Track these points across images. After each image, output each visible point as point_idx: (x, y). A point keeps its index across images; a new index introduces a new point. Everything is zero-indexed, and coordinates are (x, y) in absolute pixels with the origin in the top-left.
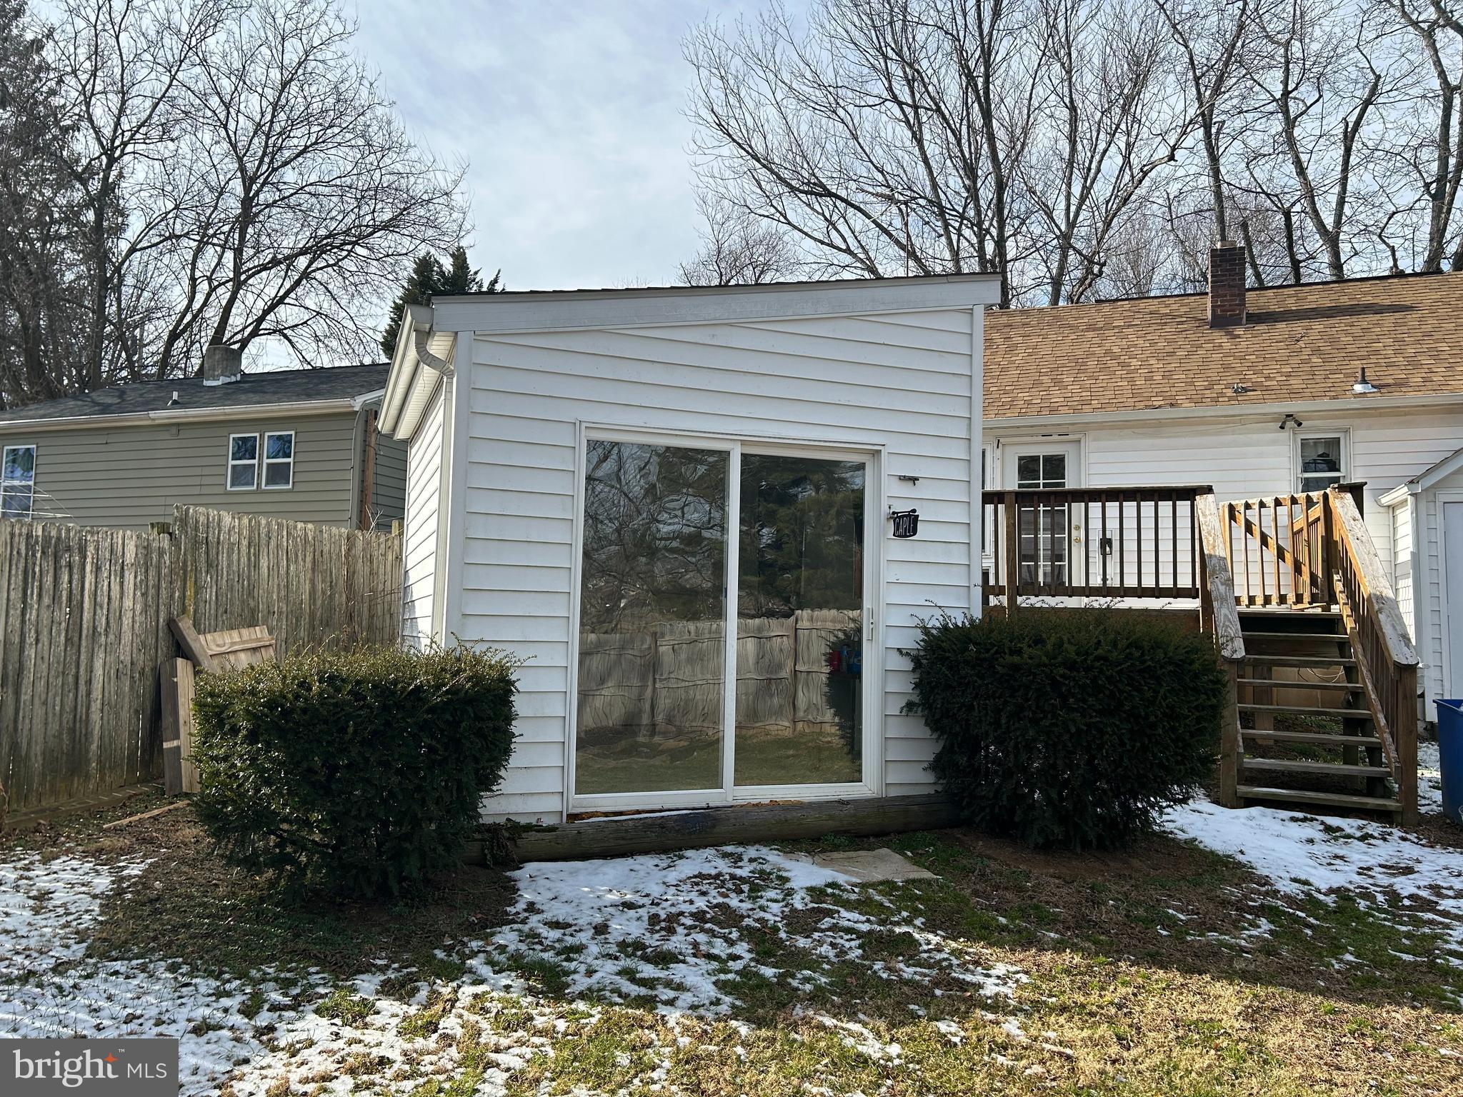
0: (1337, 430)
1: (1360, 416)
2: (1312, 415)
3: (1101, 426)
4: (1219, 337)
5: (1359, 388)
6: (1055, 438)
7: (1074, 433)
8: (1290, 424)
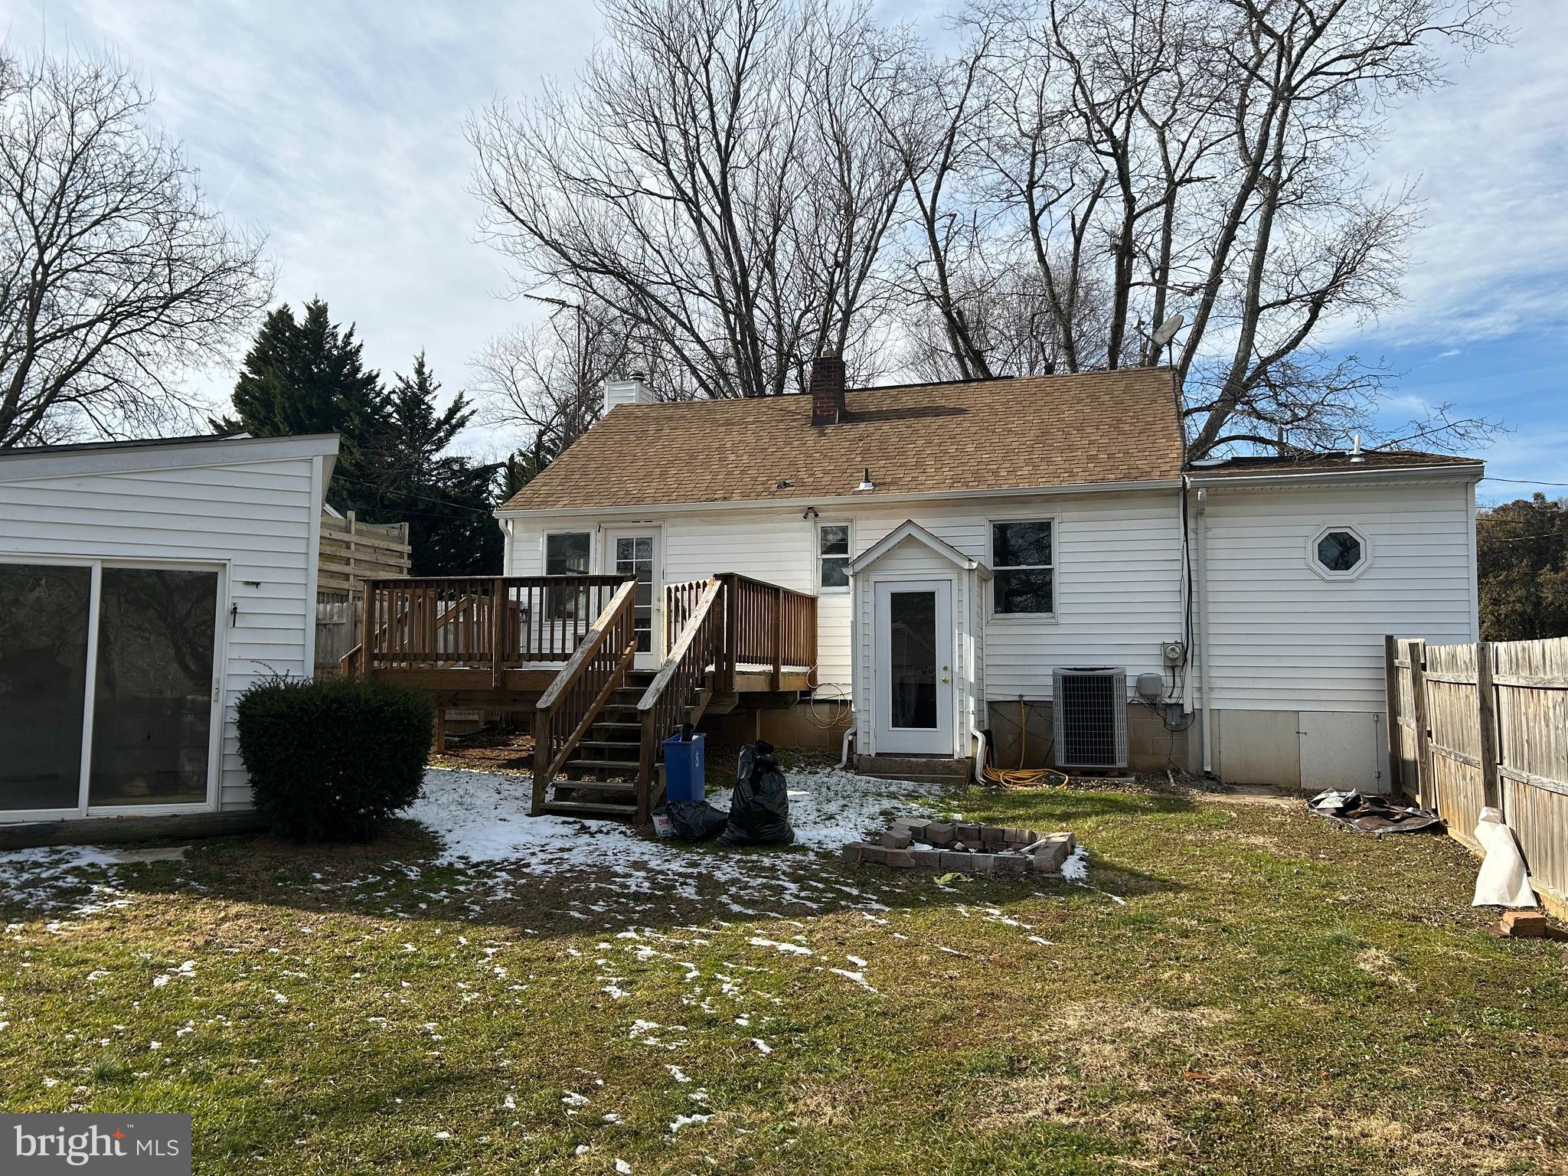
0: (846, 520)
1: (862, 509)
2: (827, 507)
3: (677, 515)
4: (811, 435)
5: (862, 486)
6: (643, 524)
7: (657, 519)
8: (812, 515)
